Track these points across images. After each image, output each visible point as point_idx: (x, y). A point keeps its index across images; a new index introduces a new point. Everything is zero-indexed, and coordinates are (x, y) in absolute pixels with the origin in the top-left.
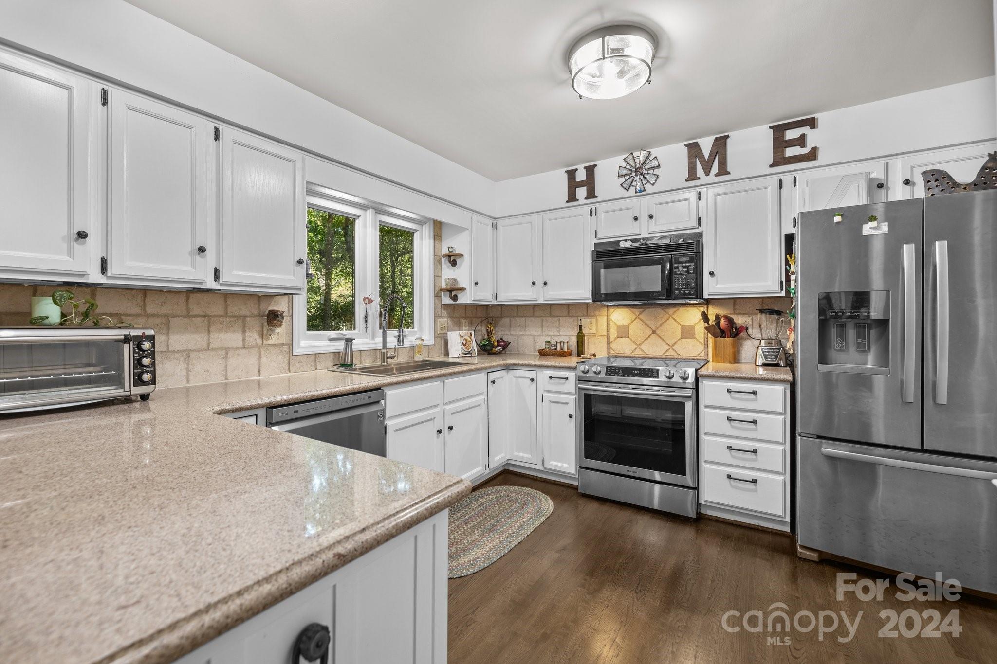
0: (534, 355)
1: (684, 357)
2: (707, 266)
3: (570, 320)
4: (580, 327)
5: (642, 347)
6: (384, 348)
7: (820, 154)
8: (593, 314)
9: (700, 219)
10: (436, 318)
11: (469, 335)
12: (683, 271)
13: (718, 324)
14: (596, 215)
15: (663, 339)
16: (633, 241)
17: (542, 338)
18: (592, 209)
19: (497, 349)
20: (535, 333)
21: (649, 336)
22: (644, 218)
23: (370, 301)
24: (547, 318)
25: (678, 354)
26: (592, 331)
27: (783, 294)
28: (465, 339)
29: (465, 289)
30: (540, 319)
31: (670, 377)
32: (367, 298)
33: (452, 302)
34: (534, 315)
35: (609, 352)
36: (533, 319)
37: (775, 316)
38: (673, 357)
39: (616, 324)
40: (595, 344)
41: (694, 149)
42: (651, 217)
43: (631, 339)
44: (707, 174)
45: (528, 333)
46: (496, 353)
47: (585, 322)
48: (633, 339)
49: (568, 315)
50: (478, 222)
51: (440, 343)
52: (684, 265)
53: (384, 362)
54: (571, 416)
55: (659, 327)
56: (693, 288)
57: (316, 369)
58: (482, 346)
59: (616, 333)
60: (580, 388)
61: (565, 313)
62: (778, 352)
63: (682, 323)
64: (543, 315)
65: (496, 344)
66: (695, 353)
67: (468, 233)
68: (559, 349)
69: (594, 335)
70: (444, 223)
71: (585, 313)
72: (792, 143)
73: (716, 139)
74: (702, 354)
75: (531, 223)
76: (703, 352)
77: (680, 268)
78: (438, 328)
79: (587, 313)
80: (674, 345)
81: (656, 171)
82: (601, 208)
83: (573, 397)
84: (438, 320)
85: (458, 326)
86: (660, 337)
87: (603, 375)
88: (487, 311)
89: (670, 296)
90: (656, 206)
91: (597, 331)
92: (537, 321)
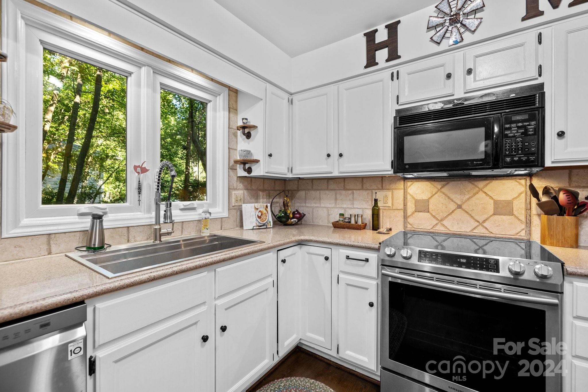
0: (328, 226)
1: (498, 235)
3: (365, 193)
4: (376, 201)
5: (445, 222)
6: (156, 224)
8: (388, 187)
9: (540, 68)
10: (231, 190)
11: (265, 207)
12: (518, 132)
13: (554, 200)
14: (398, 78)
15: (470, 215)
16: (445, 103)
17: (336, 210)
18: (393, 73)
19: (292, 220)
20: (330, 206)
21: (453, 212)
22: (459, 74)
23: (144, 170)
24: (341, 191)
25: (489, 231)
26: (387, 205)
28: (260, 211)
29: (259, 161)
30: (333, 192)
32: (139, 166)
33: (247, 175)
34: (328, 188)
35: (405, 227)
36: (327, 192)
38: (483, 235)
39: (413, 198)
40: (390, 218)
42: (469, 72)
43: (431, 214)
44: (556, 6)
45: (322, 205)
46: (292, 225)
47: (380, 195)
48: (434, 214)
49: (362, 189)
50: (272, 93)
51: (236, 214)
52: (520, 124)
53: (156, 240)
54: (371, 305)
55: (466, 201)
56: (533, 154)
57: (50, 253)
58: (278, 217)
59: (414, 206)
60: (383, 275)
63: (495, 198)
64: (337, 189)
65: (291, 216)
66: (513, 232)
67: (261, 104)
68: (353, 222)
69: (389, 209)
71: (380, 187)
74: (523, 233)
76: (524, 231)
77: (513, 129)
78: (233, 201)
79: (382, 186)
80: (484, 221)
81: (479, 14)
82: (403, 70)
83: (374, 282)
84: (233, 192)
85: (256, 198)
86: (467, 212)
87: (414, 260)
88: (285, 184)
89: (498, 164)
90: (478, 59)
91: (393, 205)
92: (331, 194)
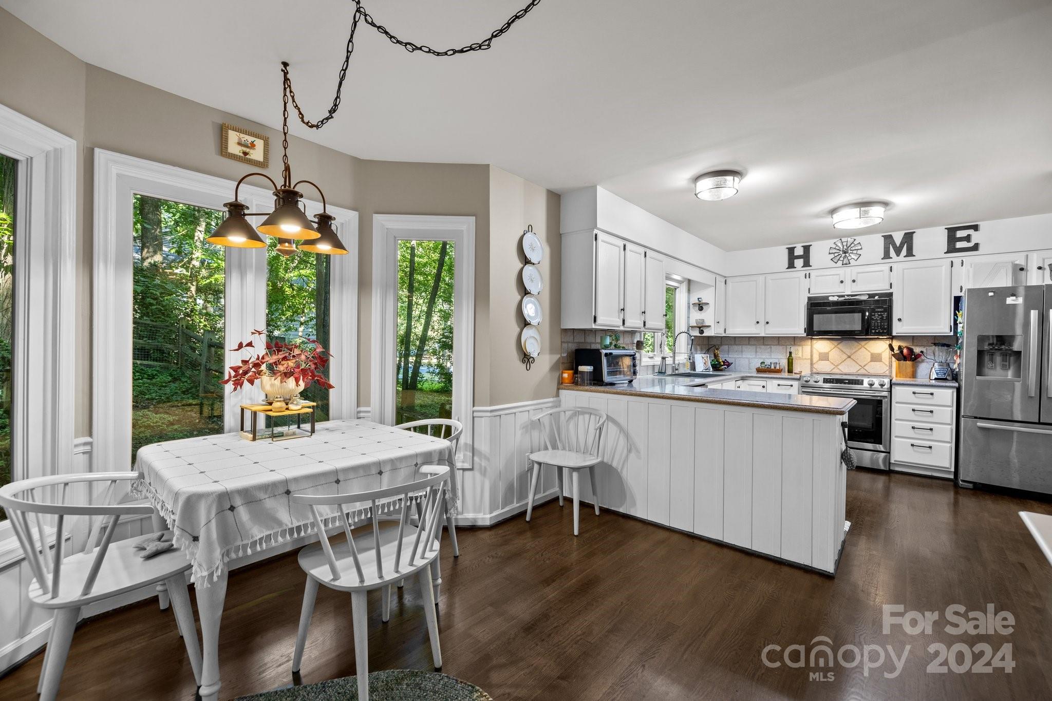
1: (878, 372)
2: (896, 314)
4: (790, 353)
5: (839, 367)
7: (981, 247)
8: (799, 344)
9: (891, 284)
11: (708, 357)
12: (878, 317)
13: (902, 352)
14: (809, 278)
15: (856, 362)
16: (839, 296)
17: (758, 359)
18: (806, 274)
19: (725, 367)
20: (751, 356)
21: (845, 360)
22: (848, 281)
24: (761, 346)
25: (868, 372)
26: (799, 356)
27: (952, 334)
28: (705, 359)
29: (710, 326)
30: (754, 347)
31: (871, 385)
33: (699, 335)
35: (811, 370)
36: (749, 347)
37: (946, 348)
38: (871, 373)
39: (818, 351)
40: (801, 364)
41: (888, 239)
42: (854, 281)
43: (830, 362)
44: (898, 255)
45: (744, 356)
46: (726, 370)
47: (793, 349)
48: (832, 362)
49: (779, 344)
50: (718, 281)
52: (879, 314)
55: (853, 353)
56: (885, 329)
58: (714, 365)
59: (818, 357)
61: (777, 343)
62: (947, 371)
63: (872, 351)
65: (722, 363)
66: (882, 372)
67: (711, 288)
68: (772, 367)
69: (800, 358)
70: (693, 281)
72: (961, 239)
73: (906, 234)
74: (887, 372)
75: (756, 281)
76: (888, 370)
77: (876, 315)
78: (690, 352)
79: (794, 343)
80: (865, 366)
81: (859, 252)
82: (813, 274)
84: (690, 347)
85: (702, 351)
86: (855, 361)
87: (821, 383)
88: (708, 340)
89: (868, 334)
90: (859, 274)
91: (802, 356)
92: (752, 348)
